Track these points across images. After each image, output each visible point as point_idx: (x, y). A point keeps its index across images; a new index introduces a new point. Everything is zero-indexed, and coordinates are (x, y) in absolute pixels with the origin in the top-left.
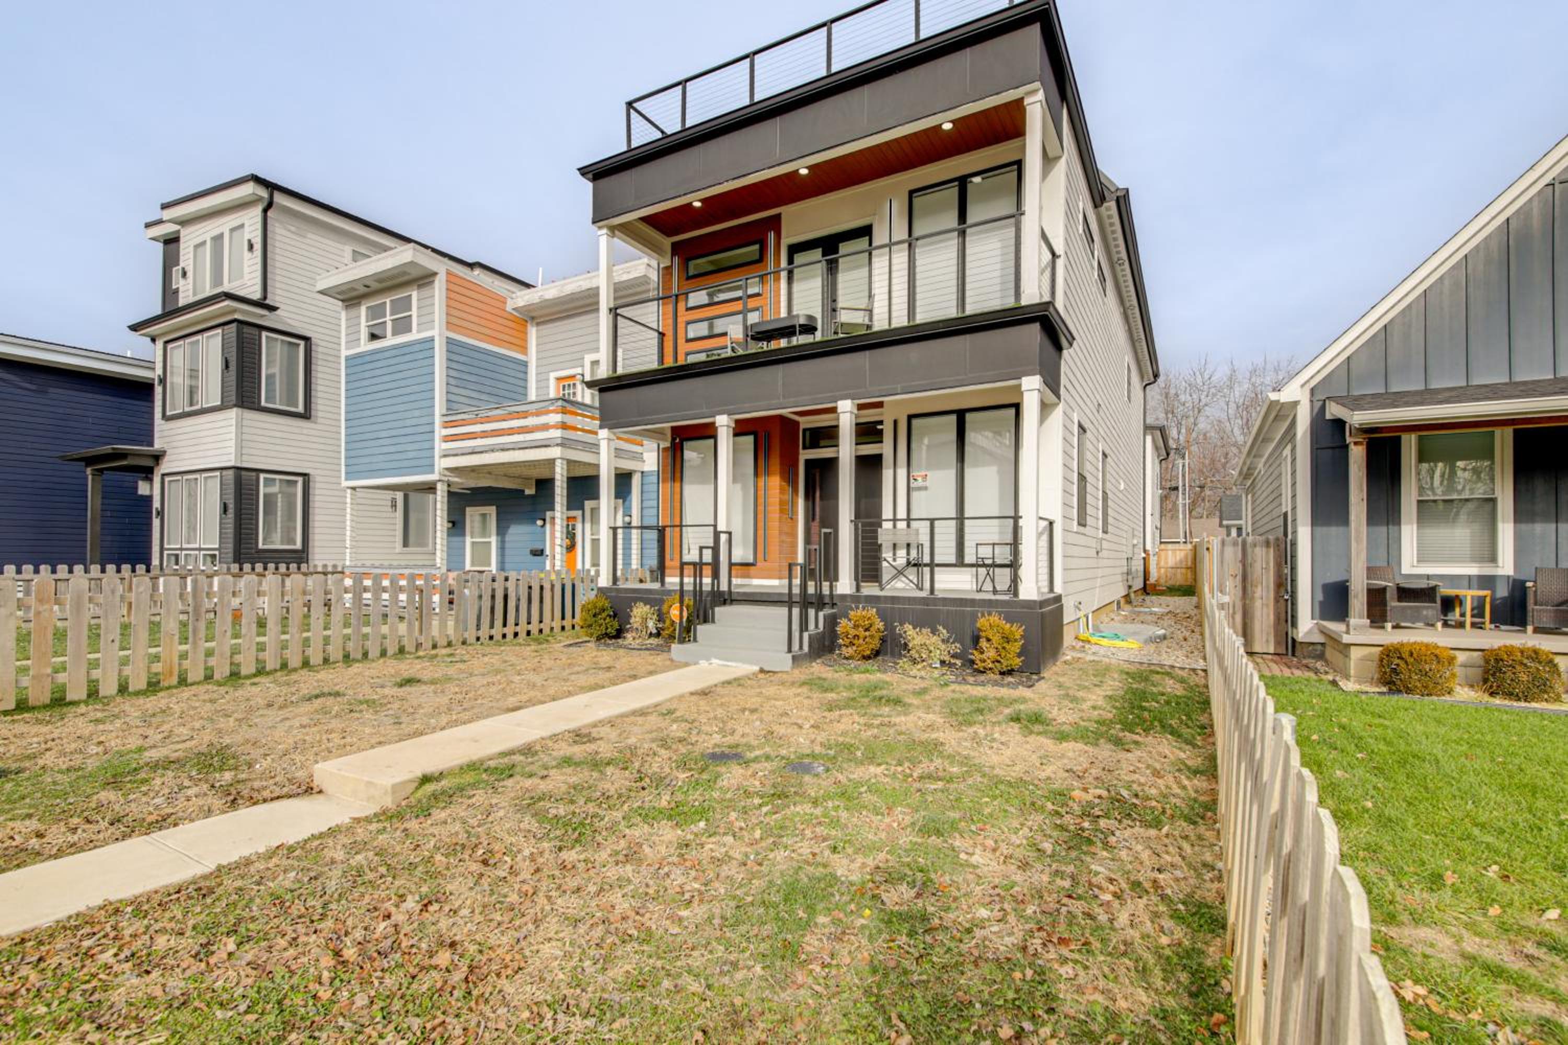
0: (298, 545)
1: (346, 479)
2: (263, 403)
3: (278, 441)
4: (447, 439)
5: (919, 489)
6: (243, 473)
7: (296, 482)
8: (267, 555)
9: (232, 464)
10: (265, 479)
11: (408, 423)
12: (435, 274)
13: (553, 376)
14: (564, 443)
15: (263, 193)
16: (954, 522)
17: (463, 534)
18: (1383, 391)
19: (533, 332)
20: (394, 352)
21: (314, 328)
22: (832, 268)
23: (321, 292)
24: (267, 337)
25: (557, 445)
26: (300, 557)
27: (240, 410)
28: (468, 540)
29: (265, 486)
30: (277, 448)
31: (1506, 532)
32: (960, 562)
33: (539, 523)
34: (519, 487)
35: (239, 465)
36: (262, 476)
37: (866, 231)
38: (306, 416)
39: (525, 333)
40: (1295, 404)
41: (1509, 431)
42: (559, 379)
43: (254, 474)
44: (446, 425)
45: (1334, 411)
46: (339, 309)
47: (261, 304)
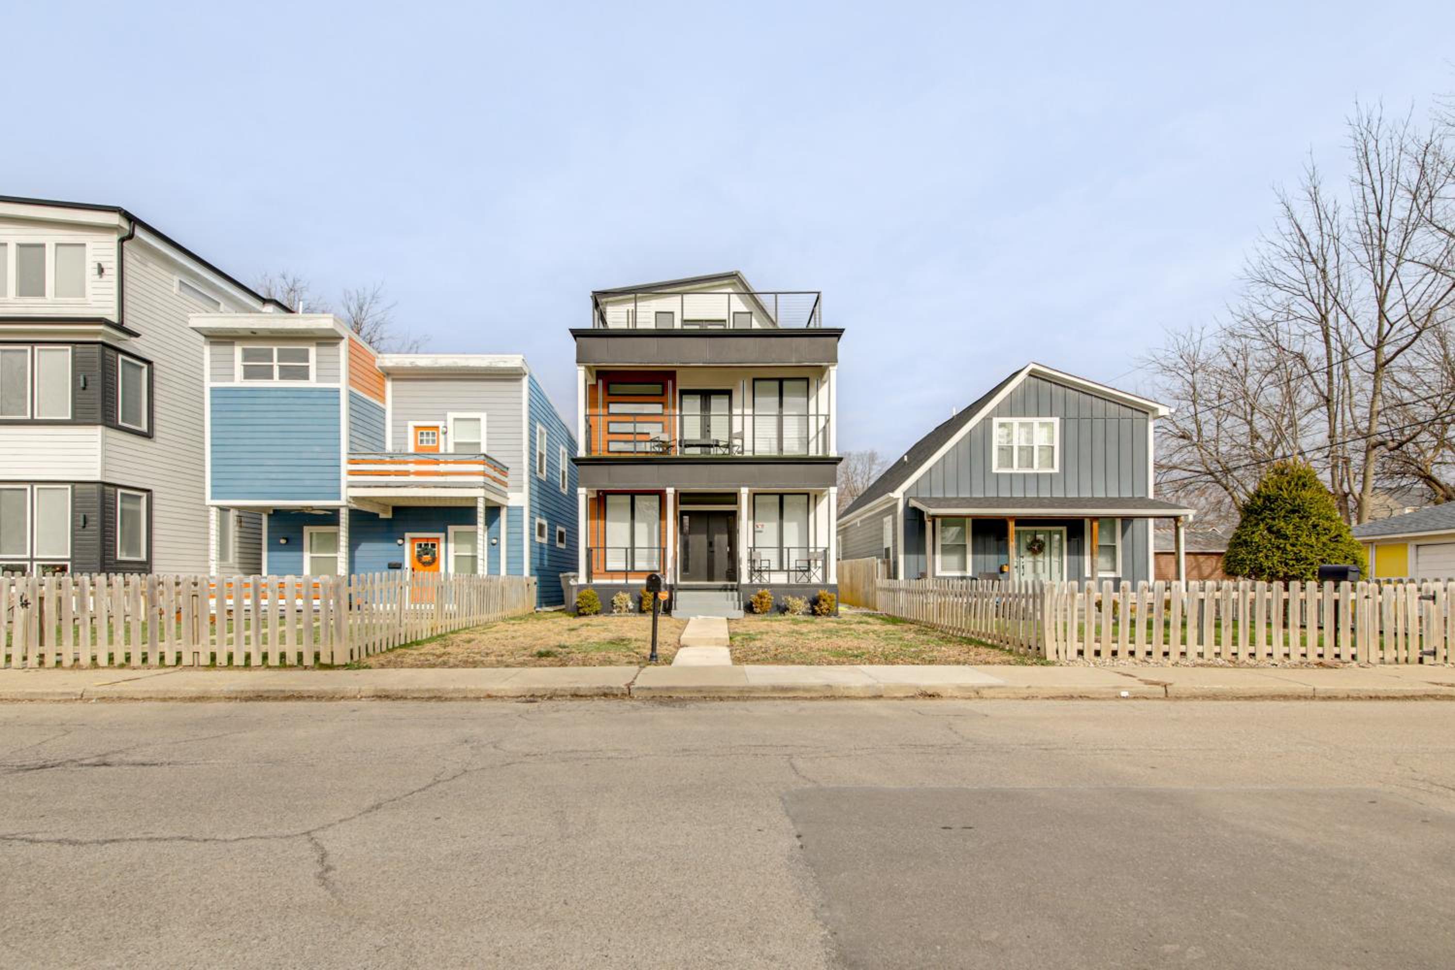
0: (143, 557)
1: (212, 498)
2: (120, 423)
3: (129, 458)
4: (352, 473)
5: (760, 532)
6: (107, 488)
7: (140, 497)
8: (124, 566)
9: (98, 478)
10: (122, 494)
11: (304, 455)
12: (342, 338)
13: (411, 424)
14: (485, 486)
15: (125, 225)
16: (776, 550)
17: (301, 549)
18: (928, 496)
19: (389, 385)
20: (284, 394)
21: (155, 353)
22: (706, 407)
23: (193, 328)
24: (123, 361)
25: (482, 487)
26: (145, 567)
27: (104, 428)
28: (307, 556)
29: (122, 501)
30: (128, 465)
31: (969, 557)
32: (781, 569)
33: (400, 542)
34: (376, 511)
35: (104, 480)
36: (120, 491)
37: (729, 393)
38: (149, 435)
39: (384, 386)
40: (898, 499)
41: (970, 519)
42: (417, 428)
43: (113, 489)
44: (352, 462)
45: (913, 503)
46: (201, 344)
47: (119, 327)
